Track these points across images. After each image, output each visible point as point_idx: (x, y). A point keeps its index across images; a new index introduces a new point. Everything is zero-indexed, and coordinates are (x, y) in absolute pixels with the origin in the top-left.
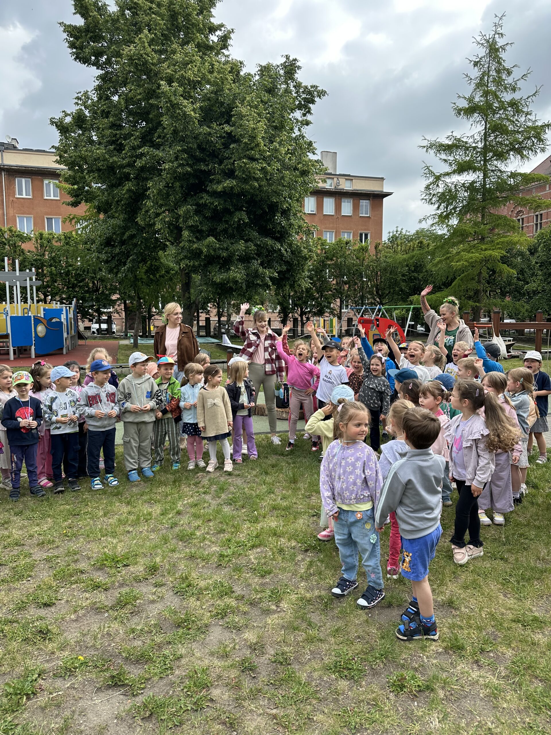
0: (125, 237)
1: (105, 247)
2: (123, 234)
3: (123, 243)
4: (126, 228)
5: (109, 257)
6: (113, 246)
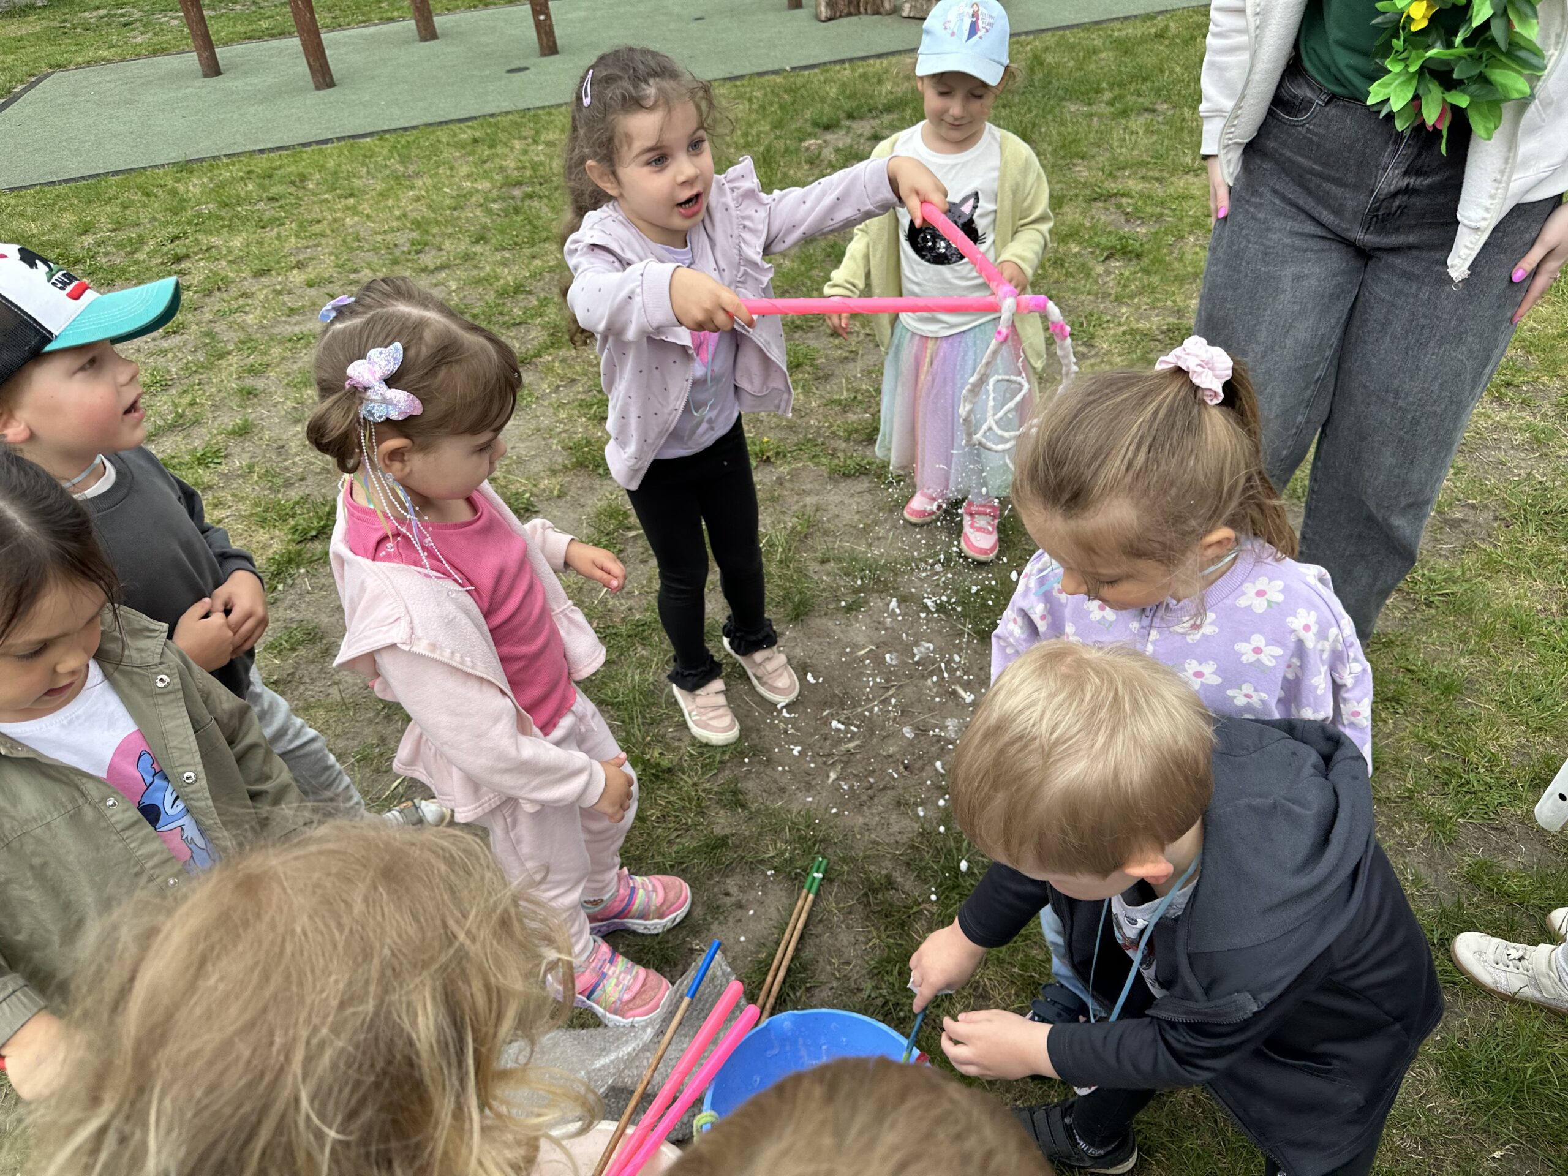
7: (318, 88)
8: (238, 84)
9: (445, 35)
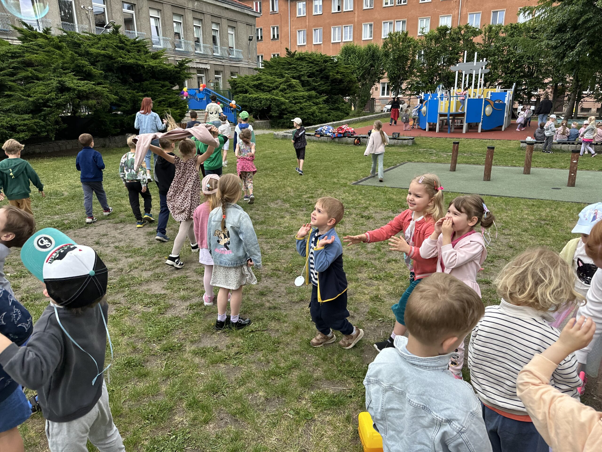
0: (580, 22)
1: (555, 34)
2: (578, 19)
3: (575, 27)
4: (582, 13)
5: (559, 43)
6: (564, 32)
7: (484, 180)
8: (460, 175)
9: (533, 174)
